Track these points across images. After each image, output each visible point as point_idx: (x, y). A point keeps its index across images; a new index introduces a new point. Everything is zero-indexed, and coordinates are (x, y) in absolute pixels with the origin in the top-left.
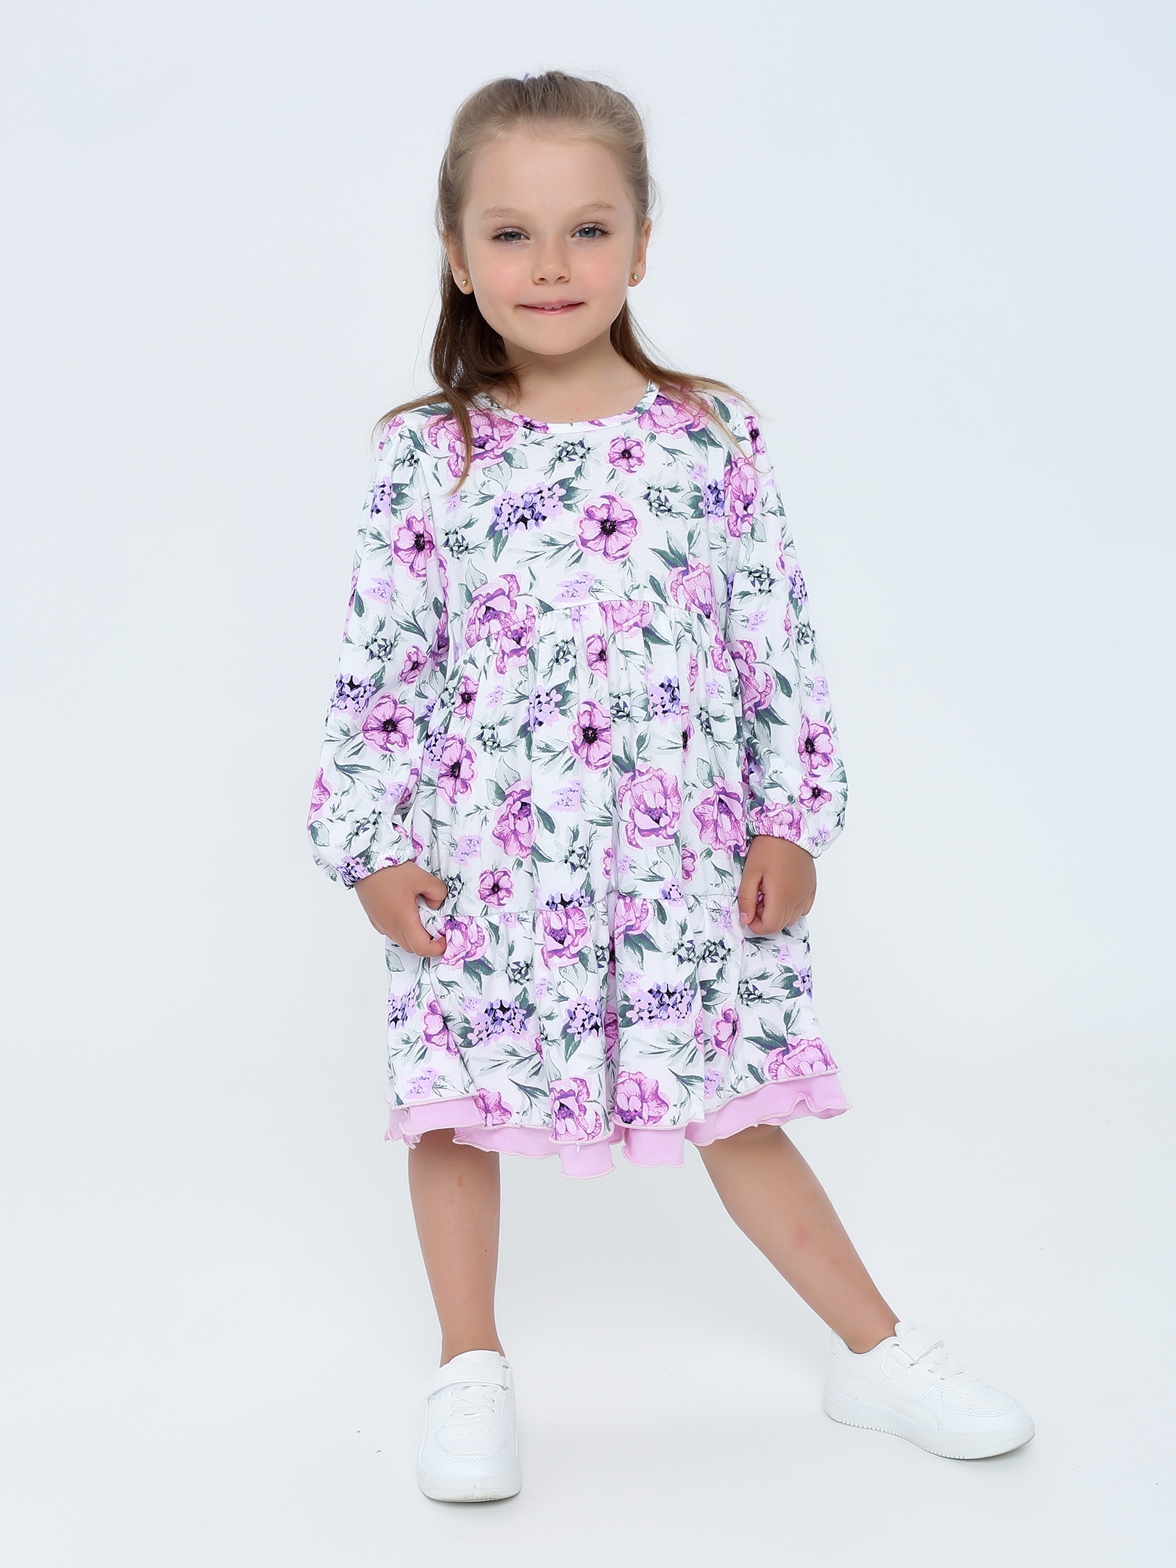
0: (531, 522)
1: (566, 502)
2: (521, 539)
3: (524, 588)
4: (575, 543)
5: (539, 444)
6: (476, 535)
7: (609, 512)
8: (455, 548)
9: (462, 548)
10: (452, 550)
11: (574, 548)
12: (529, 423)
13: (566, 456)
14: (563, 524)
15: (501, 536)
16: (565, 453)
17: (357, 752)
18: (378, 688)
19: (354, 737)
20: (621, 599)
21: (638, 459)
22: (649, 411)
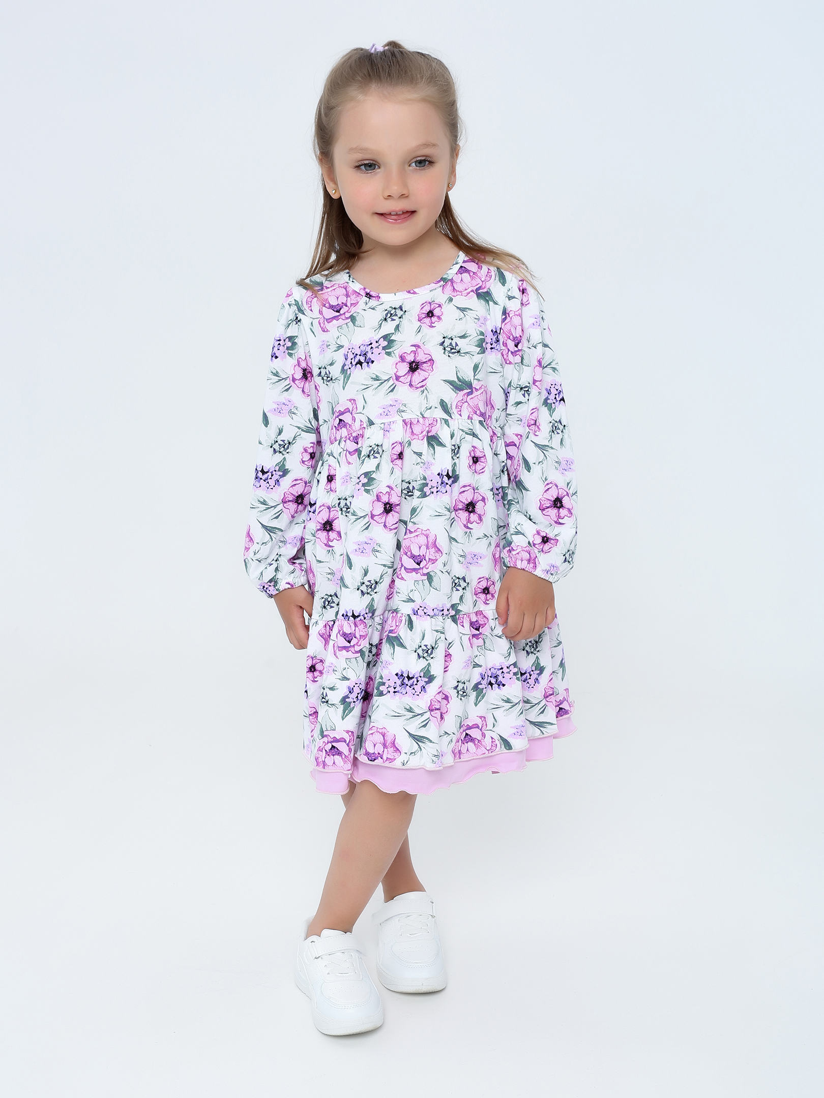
0: (365, 365)
1: (387, 350)
2: (359, 375)
3: (360, 408)
4: (391, 379)
5: (373, 309)
6: (335, 371)
7: (415, 356)
8: (325, 378)
9: (329, 379)
10: (323, 379)
11: (391, 382)
12: (369, 294)
13: (390, 317)
14: (385, 365)
15: (347, 374)
16: (389, 315)
17: (277, 518)
18: (285, 472)
19: (275, 507)
20: (418, 417)
21: (438, 317)
22: (451, 280)
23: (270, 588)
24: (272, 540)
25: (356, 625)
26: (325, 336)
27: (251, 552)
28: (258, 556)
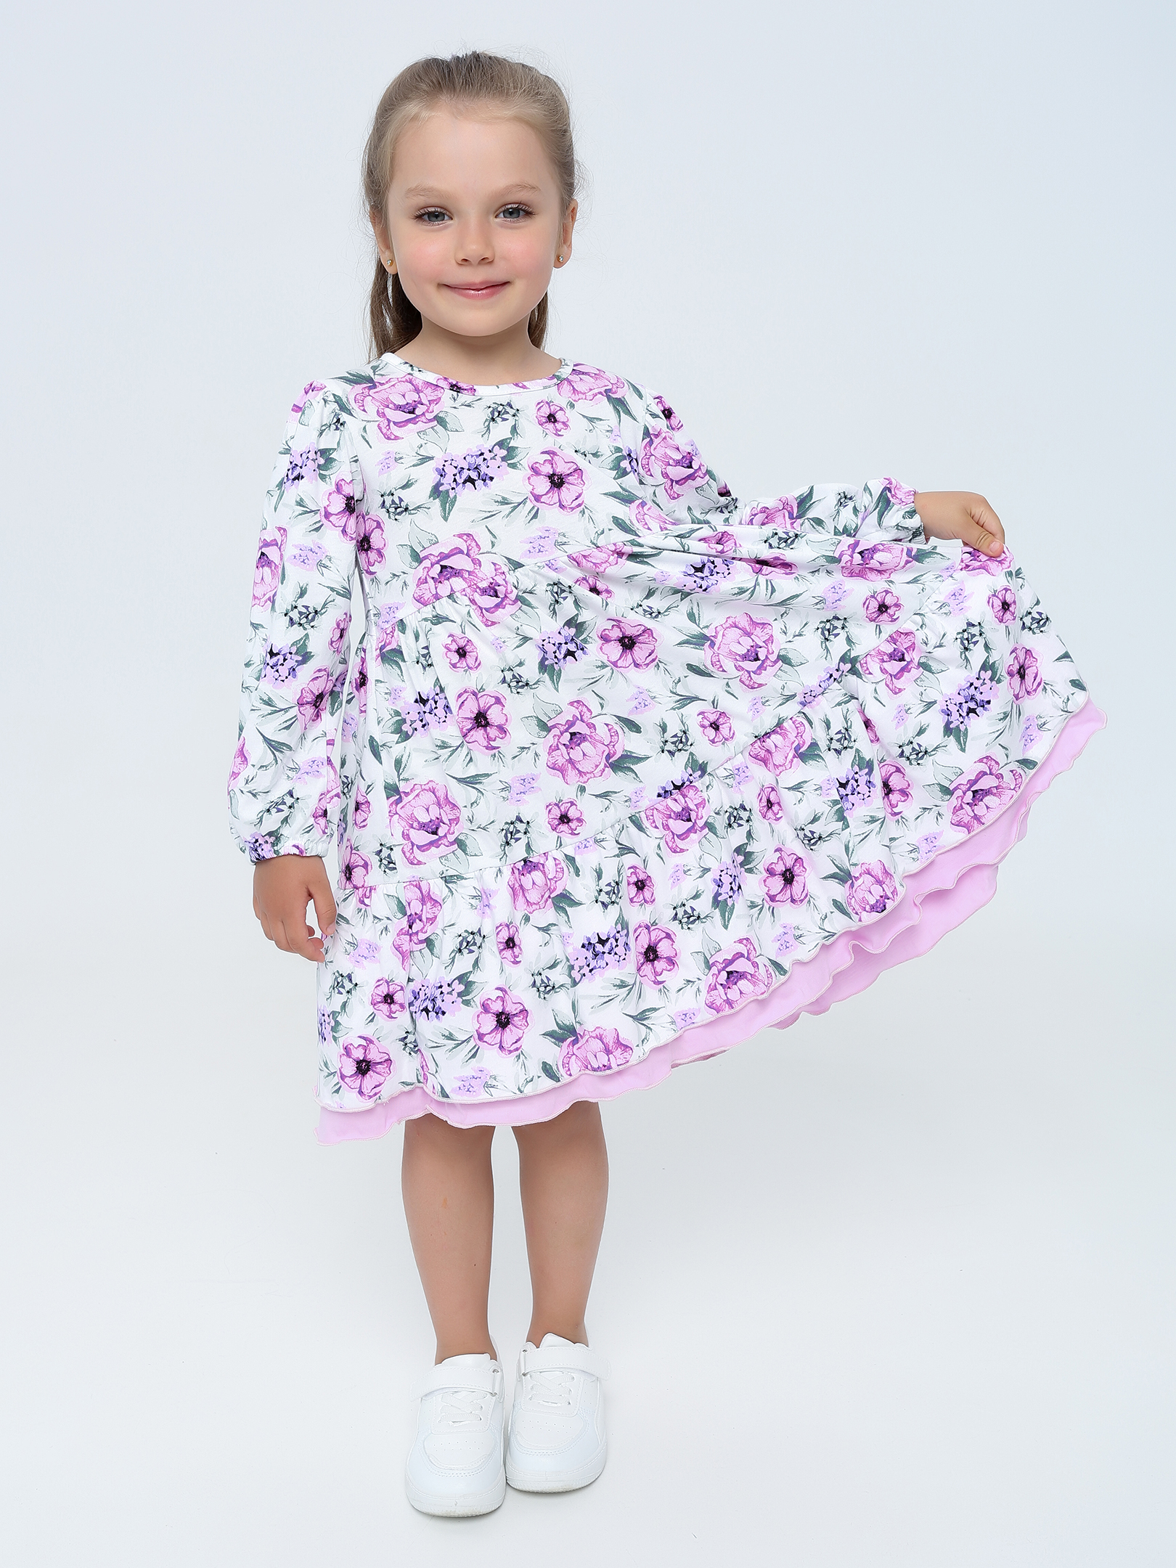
0: (479, 483)
1: (509, 462)
2: (468, 498)
3: (486, 546)
4: (528, 500)
5: (469, 406)
6: (418, 495)
7: (552, 467)
8: (394, 510)
9: (400, 509)
10: (388, 511)
11: (529, 505)
12: (455, 385)
13: (498, 416)
14: (512, 482)
15: (449, 496)
16: (497, 413)
17: (288, 728)
18: (306, 658)
19: (286, 710)
20: (588, 548)
21: (564, 423)
22: (567, 379)
23: (264, 846)
24: (277, 763)
26: (392, 446)
27: (241, 779)
28: (251, 786)
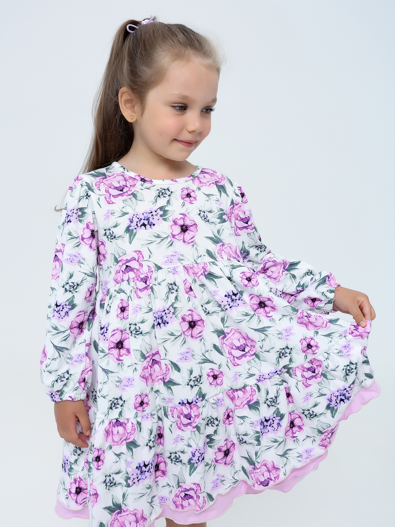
0: (148, 226)
1: (163, 217)
3: (146, 257)
4: (169, 237)
5: (148, 189)
6: (119, 231)
7: (184, 221)
8: (109, 237)
9: (113, 237)
11: (169, 239)
12: (143, 179)
13: (162, 195)
14: (163, 227)
15: (133, 232)
16: (161, 193)
17: (65, 340)
18: (73, 306)
19: (64, 332)
20: (193, 263)
21: (194, 198)
22: (197, 177)
23: (56, 396)
24: (60, 357)
25: (191, 408)
26: (111, 207)
27: (44, 364)
28: (48, 369)
